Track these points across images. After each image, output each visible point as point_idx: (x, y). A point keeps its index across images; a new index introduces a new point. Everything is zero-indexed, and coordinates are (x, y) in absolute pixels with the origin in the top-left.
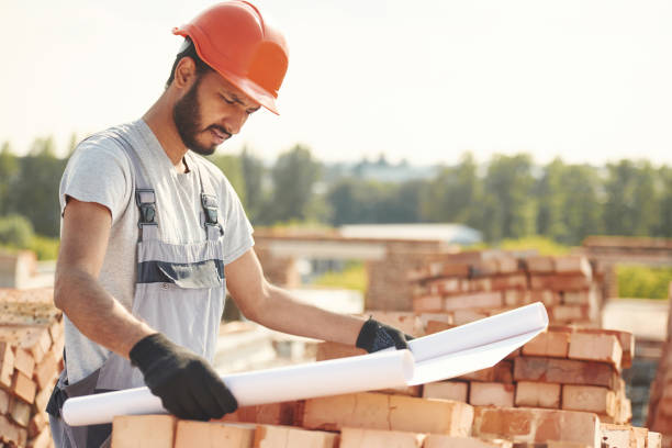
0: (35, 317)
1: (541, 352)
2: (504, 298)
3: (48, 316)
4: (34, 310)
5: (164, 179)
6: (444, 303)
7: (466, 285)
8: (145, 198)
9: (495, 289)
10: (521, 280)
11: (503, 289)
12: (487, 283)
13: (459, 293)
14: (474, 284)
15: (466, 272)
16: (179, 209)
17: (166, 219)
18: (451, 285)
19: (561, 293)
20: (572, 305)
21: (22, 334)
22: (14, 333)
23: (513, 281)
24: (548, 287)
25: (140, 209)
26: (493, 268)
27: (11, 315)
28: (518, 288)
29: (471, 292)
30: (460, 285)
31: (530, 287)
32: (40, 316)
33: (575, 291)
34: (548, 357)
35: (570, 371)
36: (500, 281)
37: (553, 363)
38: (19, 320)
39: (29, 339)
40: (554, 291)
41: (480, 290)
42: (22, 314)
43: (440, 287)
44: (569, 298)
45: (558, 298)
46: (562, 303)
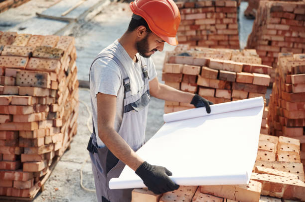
0: (53, 55)
1: (243, 82)
2: (206, 15)
3: (58, 54)
4: (52, 51)
5: (131, 69)
6: (185, 17)
7: (193, 11)
8: (127, 82)
9: (203, 12)
10: (213, 9)
11: (206, 12)
12: (200, 10)
13: (191, 13)
14: (196, 10)
15: (193, 6)
16: (136, 78)
17: (133, 86)
18: (188, 11)
19: (226, 14)
20: (230, 18)
21: (50, 62)
22: (47, 62)
23: (210, 9)
24: (222, 12)
25: (125, 87)
26: (203, 4)
27: (43, 53)
28: (211, 12)
29: (195, 13)
30: (191, 11)
31: (216, 12)
32: (55, 54)
33: (231, 13)
34: (245, 83)
35: (252, 89)
36: (205, 9)
37: (247, 85)
38: (47, 56)
39: (53, 65)
40: (223, 13)
41: (198, 12)
42: (48, 53)
43: (184, 11)
44: (229, 15)
45: (225, 15)
46: (226, 17)
